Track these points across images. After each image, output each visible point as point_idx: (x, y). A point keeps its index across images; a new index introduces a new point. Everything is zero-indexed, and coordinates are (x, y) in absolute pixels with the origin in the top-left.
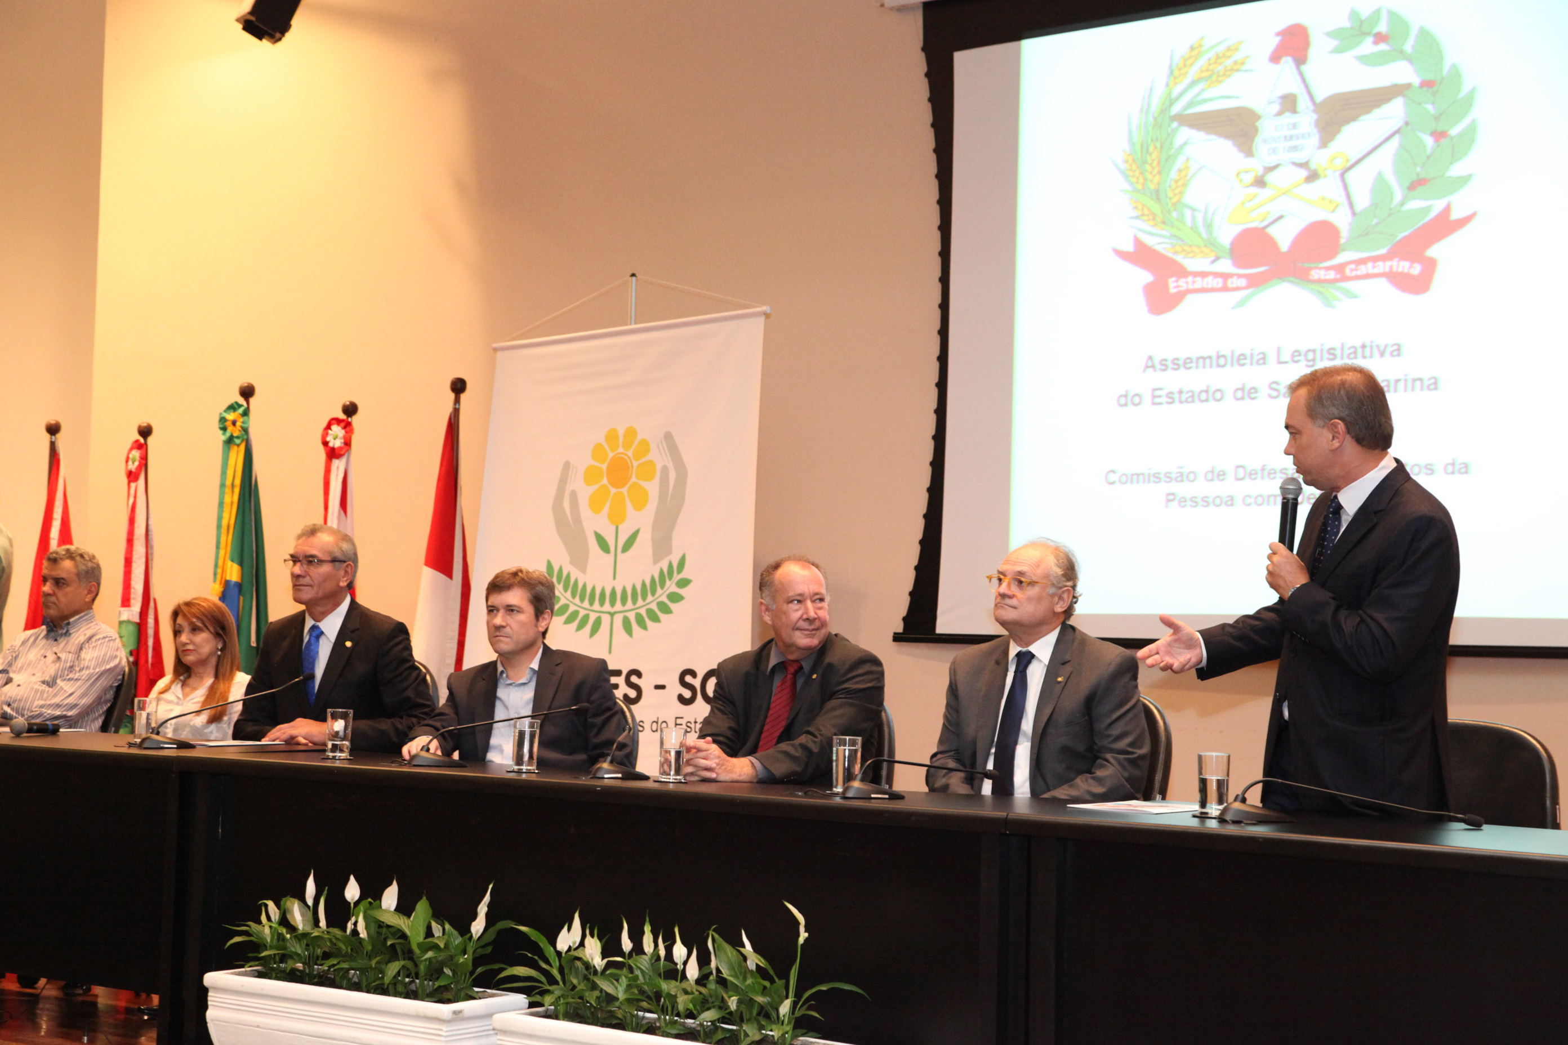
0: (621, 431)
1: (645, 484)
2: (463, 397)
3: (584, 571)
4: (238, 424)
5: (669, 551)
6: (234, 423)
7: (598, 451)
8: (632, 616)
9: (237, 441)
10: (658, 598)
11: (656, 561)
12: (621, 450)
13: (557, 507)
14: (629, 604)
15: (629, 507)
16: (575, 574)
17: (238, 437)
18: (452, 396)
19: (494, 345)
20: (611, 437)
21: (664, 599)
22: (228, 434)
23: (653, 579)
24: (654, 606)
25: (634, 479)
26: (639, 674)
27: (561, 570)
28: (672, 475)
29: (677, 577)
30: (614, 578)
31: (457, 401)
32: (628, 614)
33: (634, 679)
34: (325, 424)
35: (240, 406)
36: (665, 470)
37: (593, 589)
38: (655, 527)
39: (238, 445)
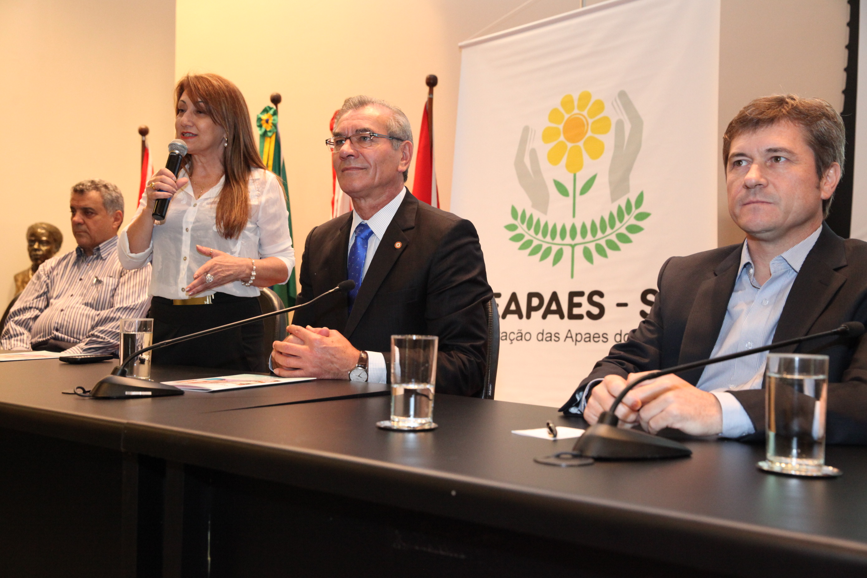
0: (576, 96)
1: (600, 137)
2: (435, 89)
3: (545, 212)
4: (270, 121)
5: (627, 190)
6: (267, 121)
7: (554, 115)
8: (592, 247)
9: (270, 134)
10: (617, 230)
11: (613, 200)
12: (576, 111)
13: (519, 163)
14: (589, 237)
15: (586, 157)
16: (537, 215)
17: (270, 131)
18: (427, 89)
19: (461, 44)
20: (567, 103)
21: (623, 231)
22: (263, 130)
23: (611, 215)
24: (613, 238)
25: (589, 134)
26: (601, 294)
27: (524, 212)
28: (628, 127)
29: (635, 212)
30: (574, 216)
31: (431, 92)
32: (588, 245)
33: (596, 298)
34: (331, 116)
35: (271, 108)
36: (620, 124)
37: (555, 226)
38: (612, 171)
39: (270, 137)
